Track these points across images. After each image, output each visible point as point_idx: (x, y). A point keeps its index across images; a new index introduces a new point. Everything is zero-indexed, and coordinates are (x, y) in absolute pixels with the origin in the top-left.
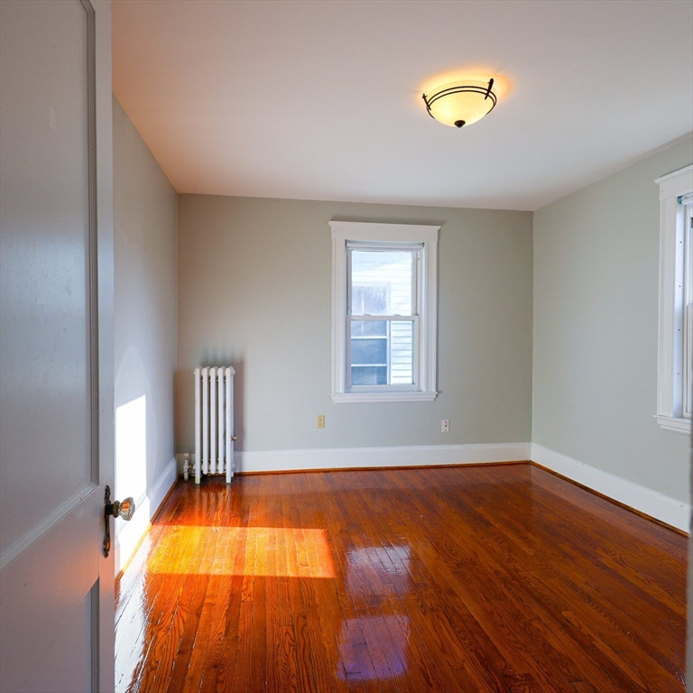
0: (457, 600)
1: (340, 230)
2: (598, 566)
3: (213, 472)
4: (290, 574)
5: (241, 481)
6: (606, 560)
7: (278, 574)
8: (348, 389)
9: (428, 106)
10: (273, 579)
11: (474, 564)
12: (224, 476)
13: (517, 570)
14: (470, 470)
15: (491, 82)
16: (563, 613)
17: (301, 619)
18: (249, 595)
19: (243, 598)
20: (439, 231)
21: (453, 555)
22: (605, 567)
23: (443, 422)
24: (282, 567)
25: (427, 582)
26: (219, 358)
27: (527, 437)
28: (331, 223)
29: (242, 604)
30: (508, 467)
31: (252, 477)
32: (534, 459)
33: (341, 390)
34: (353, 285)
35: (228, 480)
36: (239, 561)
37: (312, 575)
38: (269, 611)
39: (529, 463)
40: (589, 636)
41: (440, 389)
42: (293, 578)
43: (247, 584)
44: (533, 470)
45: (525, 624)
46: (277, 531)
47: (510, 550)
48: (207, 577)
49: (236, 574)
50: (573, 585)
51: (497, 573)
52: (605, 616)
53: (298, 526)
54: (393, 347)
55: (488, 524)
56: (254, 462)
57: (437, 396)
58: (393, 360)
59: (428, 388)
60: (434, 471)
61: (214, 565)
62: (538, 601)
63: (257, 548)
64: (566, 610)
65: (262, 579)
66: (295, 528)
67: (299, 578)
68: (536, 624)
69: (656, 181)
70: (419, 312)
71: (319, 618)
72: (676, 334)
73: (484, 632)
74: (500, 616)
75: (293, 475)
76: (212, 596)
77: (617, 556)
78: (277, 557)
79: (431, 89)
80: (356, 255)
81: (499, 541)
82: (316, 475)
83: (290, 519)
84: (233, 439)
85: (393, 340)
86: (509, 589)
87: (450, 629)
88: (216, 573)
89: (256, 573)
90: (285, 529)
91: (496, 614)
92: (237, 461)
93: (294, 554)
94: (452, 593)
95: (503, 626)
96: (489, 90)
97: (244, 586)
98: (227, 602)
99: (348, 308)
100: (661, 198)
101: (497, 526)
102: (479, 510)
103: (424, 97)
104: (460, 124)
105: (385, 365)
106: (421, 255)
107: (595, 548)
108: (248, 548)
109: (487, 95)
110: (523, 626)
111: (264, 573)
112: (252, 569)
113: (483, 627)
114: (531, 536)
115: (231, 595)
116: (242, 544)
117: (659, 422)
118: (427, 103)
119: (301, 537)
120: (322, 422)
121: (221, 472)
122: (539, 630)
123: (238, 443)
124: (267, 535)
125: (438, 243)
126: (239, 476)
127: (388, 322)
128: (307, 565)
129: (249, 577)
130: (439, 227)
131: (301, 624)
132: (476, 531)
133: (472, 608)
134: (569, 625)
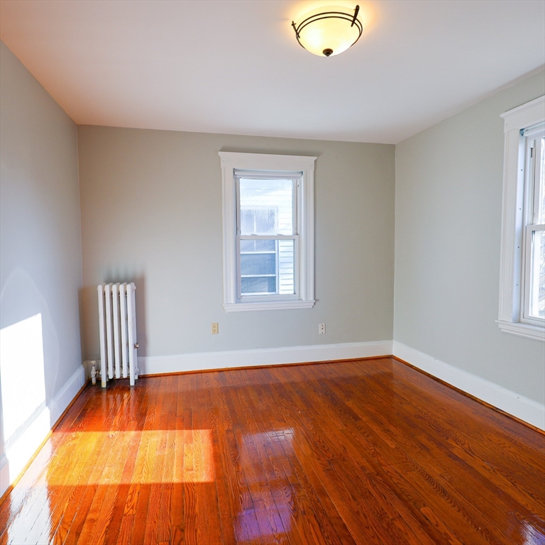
0: (327, 500)
1: (229, 160)
2: (450, 456)
3: (118, 377)
4: (175, 480)
5: (144, 383)
6: (457, 451)
7: (164, 480)
8: (238, 299)
9: (298, 34)
10: (158, 486)
11: (344, 460)
12: (128, 379)
13: (381, 464)
14: (342, 365)
15: (357, 9)
16: (422, 509)
17: (178, 532)
18: (132, 508)
19: (126, 510)
20: (315, 161)
21: (325, 451)
22: (456, 458)
23: (320, 325)
24: (169, 473)
25: (301, 482)
26: (122, 275)
27: (389, 336)
28: (220, 153)
29: (124, 518)
30: (374, 361)
31: (154, 379)
32: (394, 354)
33: (232, 300)
34: (241, 208)
35: (132, 383)
36: (128, 469)
37: (195, 480)
38: (148, 525)
39: (390, 357)
40: (446, 534)
41: (317, 298)
42: (177, 484)
43: (132, 494)
44: (394, 364)
45: (388, 525)
46: (168, 433)
47: (375, 444)
48: (95, 487)
49: (123, 483)
50: (429, 478)
51: (363, 468)
52: (459, 511)
53: (189, 427)
54: (281, 260)
55: (356, 418)
56: (155, 366)
57: (315, 304)
58: (281, 271)
59: (307, 297)
60: (312, 367)
61: (104, 473)
62: (399, 497)
63: (147, 454)
64: (424, 505)
65: (147, 487)
66: (187, 429)
67: (183, 484)
68: (398, 524)
69: (502, 116)
70: (299, 232)
71: (196, 530)
72: (516, 251)
73: (350, 536)
74: (366, 517)
75: (191, 376)
76: (95, 511)
77: (466, 446)
78: (165, 463)
79: (299, 15)
80: (244, 183)
81: (366, 435)
82: (211, 375)
83: (183, 420)
84: (135, 347)
85: (280, 254)
86: (374, 486)
87: (319, 534)
88: (103, 483)
89: (143, 481)
90: (176, 431)
91: (362, 515)
92: (141, 365)
93: (182, 456)
94: (322, 493)
95: (368, 528)
96: (355, 17)
97: (129, 497)
98: (109, 517)
99: (237, 229)
100: (505, 131)
101: (364, 419)
102: (350, 404)
103: (293, 25)
104: (328, 52)
105: (274, 275)
106: (300, 182)
107: (447, 438)
108: (140, 453)
109: (353, 22)
110: (386, 527)
111: (150, 480)
112: (141, 477)
113: (350, 530)
114: (393, 429)
115: (115, 507)
116: (134, 449)
117: (500, 326)
118: (296, 31)
119: (190, 440)
120: (216, 329)
121: (125, 376)
122: (400, 530)
124: (159, 439)
125: (315, 171)
126: (142, 379)
127: (276, 241)
128: (192, 470)
129: (136, 485)
130: (315, 158)
131: (178, 538)
132: (346, 425)
133: (340, 509)
134: (427, 522)
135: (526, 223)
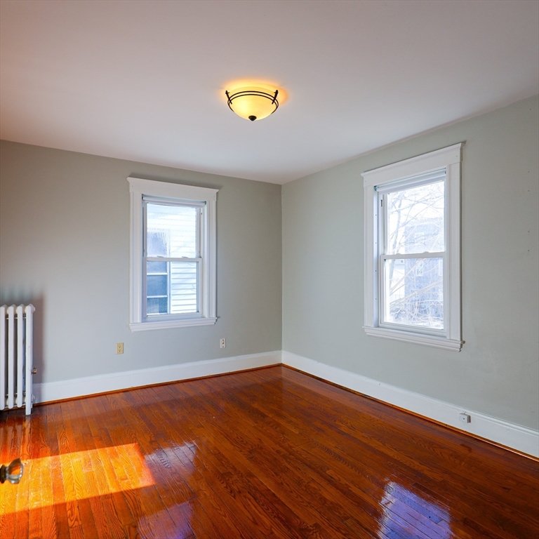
0: (256, 479)
1: (137, 186)
2: (339, 433)
3: (11, 406)
4: (113, 490)
5: (41, 411)
6: (344, 428)
7: (101, 493)
8: (144, 318)
9: (230, 101)
10: (97, 498)
11: (261, 448)
12: (23, 408)
13: (291, 447)
14: (241, 375)
15: (277, 93)
16: (327, 472)
17: (132, 529)
18: (76, 520)
19: (70, 523)
20: (217, 193)
21: (245, 444)
22: (343, 433)
23: (221, 340)
24: (103, 486)
25: (231, 470)
26: (17, 295)
27: (278, 347)
28: (129, 179)
29: (71, 530)
30: (268, 370)
31: (53, 406)
32: (283, 362)
33: (139, 320)
34: (148, 231)
35: (28, 412)
36: (58, 489)
37: (133, 487)
38: (99, 530)
39: (280, 365)
40: (346, 484)
41: (218, 315)
42: (116, 494)
43: (71, 509)
44: (283, 369)
45: (305, 487)
46: (89, 453)
47: (283, 433)
48: (27, 512)
49: (57, 502)
50: (328, 451)
51: (278, 452)
52: (352, 468)
53: (110, 444)
54: (172, 281)
55: (264, 416)
56: (53, 391)
57: (216, 320)
58: (172, 292)
59: (209, 314)
60: (215, 379)
61: (31, 498)
62: (310, 467)
63: (73, 472)
64: (328, 469)
65: (85, 502)
66: (108, 446)
67: (121, 492)
68: (312, 485)
69: (362, 175)
70: (202, 256)
71: (149, 524)
72: (375, 273)
73: (280, 500)
74: (288, 485)
75: (95, 399)
76: (36, 530)
77: (349, 424)
78: (95, 477)
79: (234, 88)
80: (151, 207)
81: (274, 427)
82: (117, 395)
83: (101, 439)
84: (33, 373)
85: (172, 276)
86: (289, 463)
87: (256, 505)
88: (34, 506)
89: (79, 496)
90: (97, 450)
91: (285, 484)
92: (37, 392)
93: (112, 470)
94: (250, 475)
95: (292, 492)
96: (275, 98)
97: (69, 512)
98: (54, 532)
99: (144, 251)
100: (364, 186)
101: (270, 416)
102: (255, 405)
103: (227, 93)
104: (253, 118)
105: (166, 296)
106: (204, 211)
107: (335, 421)
108: (65, 475)
109: (274, 101)
110: (305, 489)
111: (87, 494)
112: (74, 494)
113: (278, 496)
114: (293, 419)
115: (57, 524)
116: (57, 472)
117: (366, 331)
118: (229, 98)
119: (115, 455)
120: (121, 349)
121: (19, 405)
122: (315, 489)
123: (38, 376)
124: (82, 459)
125: (217, 202)
126: (38, 407)
127: (168, 263)
128: (126, 479)
129: (72, 503)
130: (217, 190)
131: (133, 534)
132: (256, 423)
133: (268, 483)
134: (333, 480)
135: (380, 254)
